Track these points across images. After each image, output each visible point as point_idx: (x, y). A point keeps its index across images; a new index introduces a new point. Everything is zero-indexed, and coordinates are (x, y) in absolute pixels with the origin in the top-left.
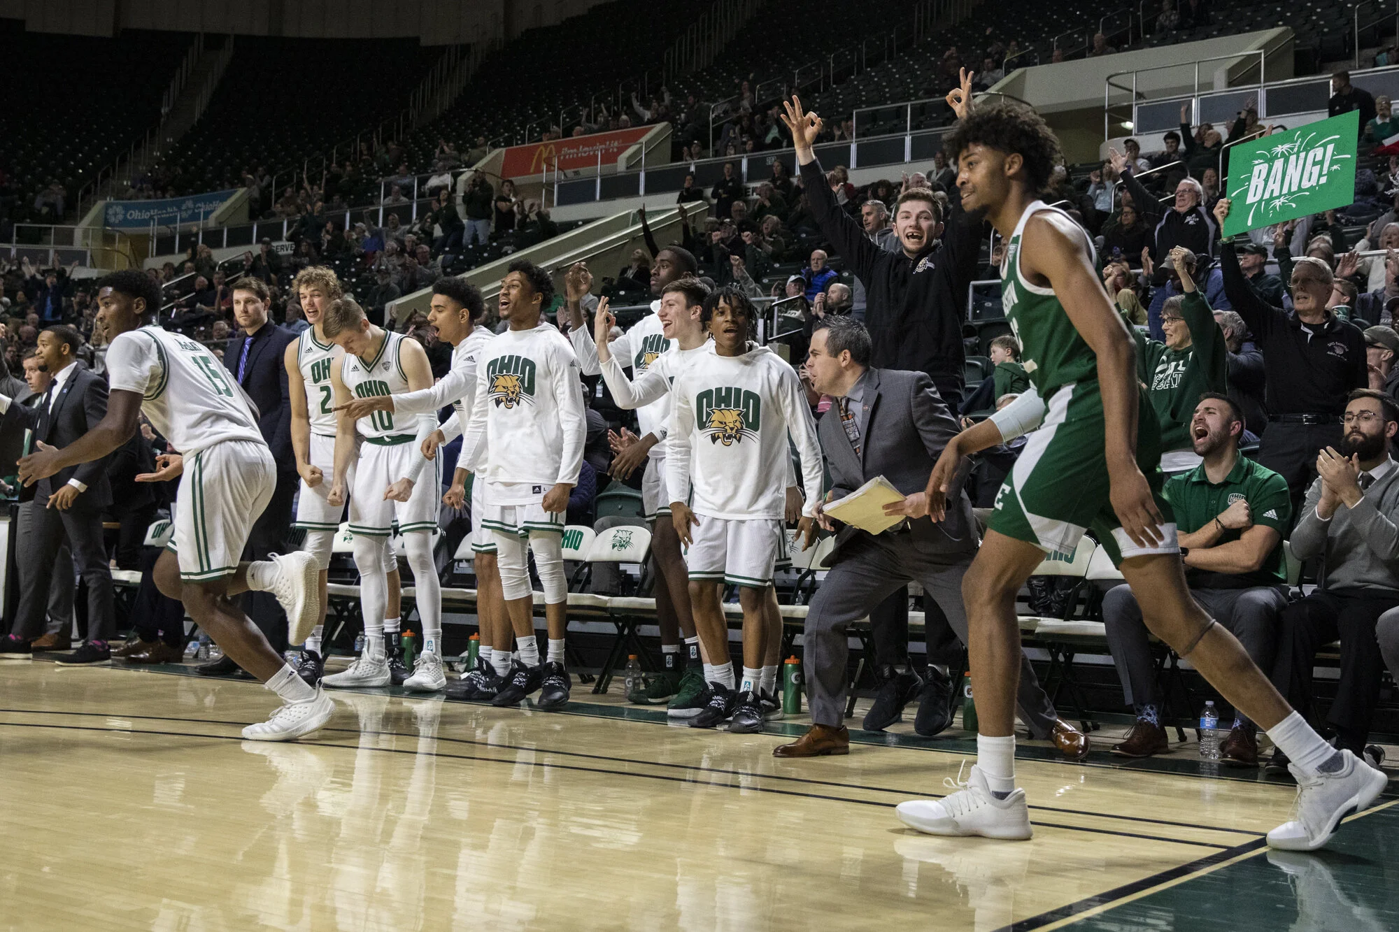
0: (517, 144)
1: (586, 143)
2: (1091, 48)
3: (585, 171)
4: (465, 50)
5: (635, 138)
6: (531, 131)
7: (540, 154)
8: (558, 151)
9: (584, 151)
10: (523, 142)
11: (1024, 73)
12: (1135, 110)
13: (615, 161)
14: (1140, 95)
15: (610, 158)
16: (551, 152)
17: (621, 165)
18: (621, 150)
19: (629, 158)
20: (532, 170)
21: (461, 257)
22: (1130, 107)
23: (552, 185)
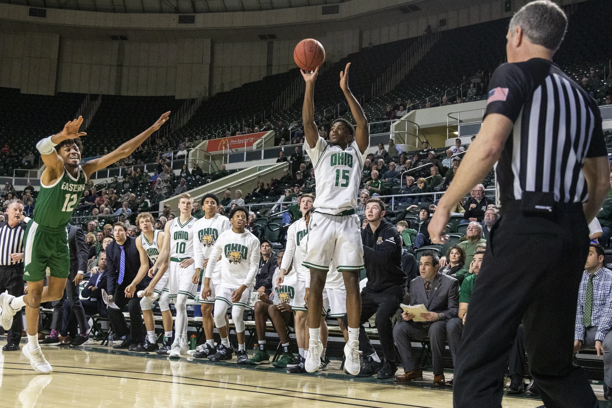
0: (213, 138)
1: (240, 138)
2: (442, 102)
3: (240, 149)
4: (193, 101)
5: (259, 136)
6: (219, 133)
7: (222, 142)
8: (230, 141)
9: (240, 141)
10: (216, 138)
11: (415, 112)
12: (459, 127)
13: (252, 145)
14: (461, 121)
15: (250, 144)
16: (226, 142)
17: (254, 147)
18: (255, 141)
19: (258, 145)
20: (219, 149)
21: (190, 183)
22: (457, 126)
23: (227, 155)
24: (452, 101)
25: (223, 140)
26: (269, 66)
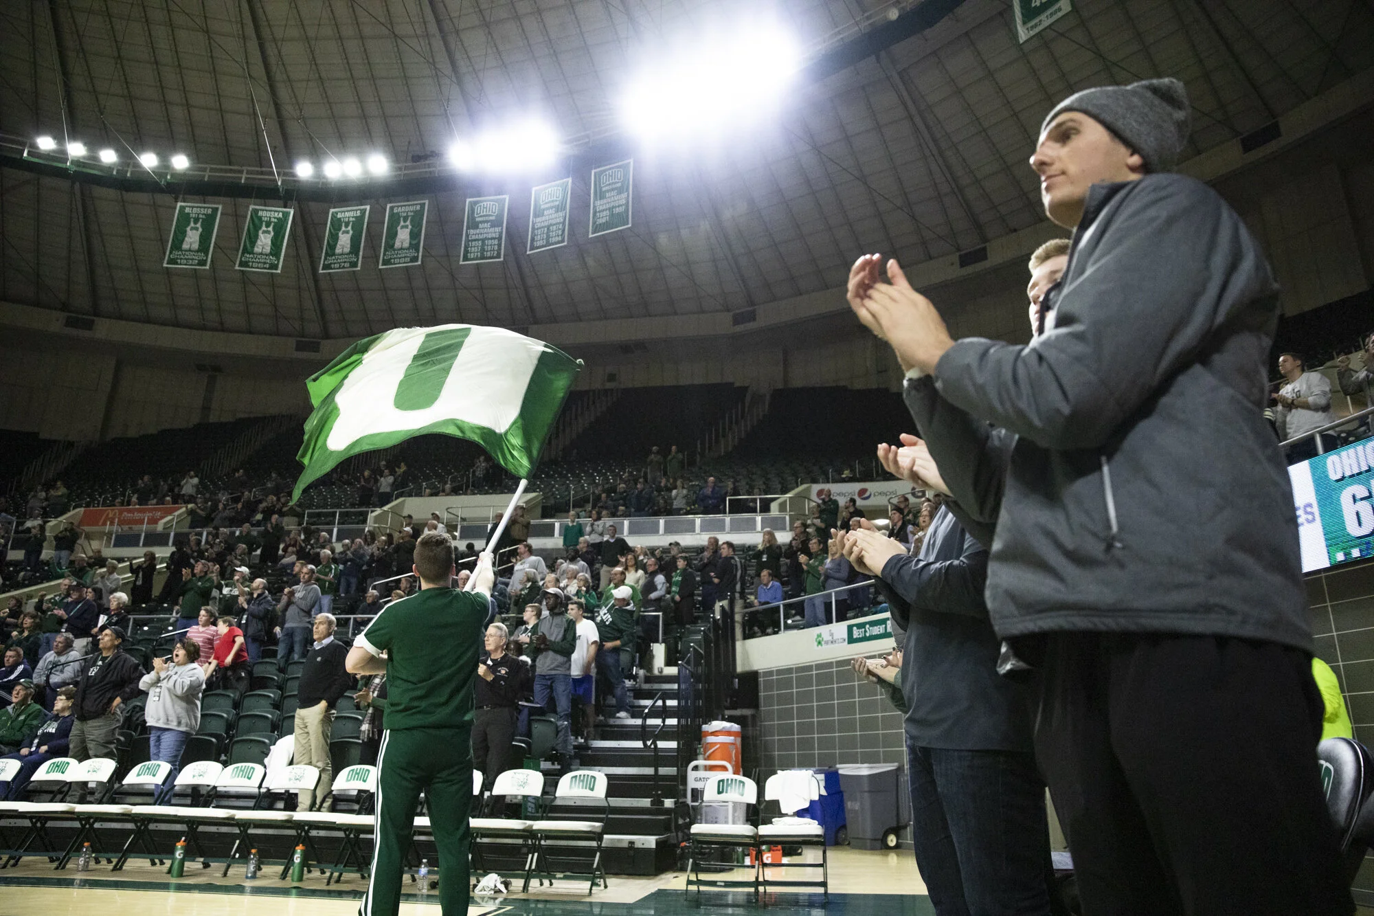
0: (94, 506)
1: (139, 511)
2: (443, 491)
3: (136, 528)
4: (71, 445)
5: (170, 512)
6: (104, 500)
7: (108, 515)
8: (121, 513)
9: (137, 515)
10: (98, 506)
11: (404, 501)
12: (459, 527)
13: (157, 523)
14: (463, 519)
15: (154, 521)
16: (115, 513)
17: (160, 527)
18: (162, 518)
19: (166, 524)
20: (100, 524)
21: (38, 574)
22: (457, 525)
23: (112, 535)
24: (456, 491)
25: (111, 512)
26: (206, 409)
